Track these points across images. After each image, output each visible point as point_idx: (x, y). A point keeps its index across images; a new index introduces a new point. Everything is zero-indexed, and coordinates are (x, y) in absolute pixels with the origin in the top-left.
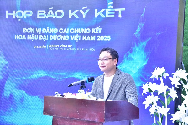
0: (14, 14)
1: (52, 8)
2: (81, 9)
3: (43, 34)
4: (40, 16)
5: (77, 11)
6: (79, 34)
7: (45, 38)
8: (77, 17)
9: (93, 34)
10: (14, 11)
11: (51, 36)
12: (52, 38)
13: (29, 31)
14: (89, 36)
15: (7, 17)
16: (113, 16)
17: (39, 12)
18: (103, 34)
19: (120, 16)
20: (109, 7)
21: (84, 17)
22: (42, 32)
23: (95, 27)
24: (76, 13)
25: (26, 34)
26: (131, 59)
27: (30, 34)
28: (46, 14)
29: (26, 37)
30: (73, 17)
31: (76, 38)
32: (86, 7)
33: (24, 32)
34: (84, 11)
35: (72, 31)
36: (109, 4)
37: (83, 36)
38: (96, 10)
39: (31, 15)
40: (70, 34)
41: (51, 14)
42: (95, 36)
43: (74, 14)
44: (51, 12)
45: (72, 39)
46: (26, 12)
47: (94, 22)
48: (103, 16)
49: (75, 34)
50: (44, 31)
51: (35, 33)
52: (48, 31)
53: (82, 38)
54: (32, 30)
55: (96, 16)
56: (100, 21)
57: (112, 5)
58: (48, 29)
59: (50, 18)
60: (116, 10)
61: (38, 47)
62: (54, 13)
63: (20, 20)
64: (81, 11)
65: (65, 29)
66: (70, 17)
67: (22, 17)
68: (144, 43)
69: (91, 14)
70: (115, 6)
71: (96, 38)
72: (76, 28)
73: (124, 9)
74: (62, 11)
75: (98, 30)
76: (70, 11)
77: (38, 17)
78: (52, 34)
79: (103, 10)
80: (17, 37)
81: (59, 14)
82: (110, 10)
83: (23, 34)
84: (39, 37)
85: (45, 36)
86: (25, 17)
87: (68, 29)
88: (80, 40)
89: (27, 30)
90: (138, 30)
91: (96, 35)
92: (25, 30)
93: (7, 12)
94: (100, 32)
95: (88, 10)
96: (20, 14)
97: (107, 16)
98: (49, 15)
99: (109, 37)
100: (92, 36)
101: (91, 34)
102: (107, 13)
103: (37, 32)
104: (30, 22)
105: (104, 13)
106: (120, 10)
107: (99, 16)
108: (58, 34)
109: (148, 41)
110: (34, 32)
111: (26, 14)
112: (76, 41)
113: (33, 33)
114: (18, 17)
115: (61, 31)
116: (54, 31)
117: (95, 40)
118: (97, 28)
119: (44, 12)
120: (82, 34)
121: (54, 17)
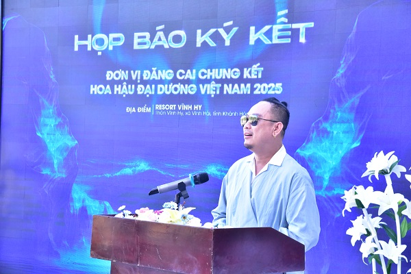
0: (90, 43)
1: (162, 27)
2: (221, 26)
3: (144, 83)
4: (139, 44)
5: (212, 31)
6: (217, 81)
7: (148, 90)
8: (212, 44)
9: (246, 81)
10: (90, 36)
11: (159, 86)
12: (163, 89)
13: (117, 75)
14: (236, 86)
15: (76, 49)
16: (288, 41)
17: (136, 35)
18: (266, 79)
19: (302, 40)
20: (278, 21)
21: (227, 43)
22: (142, 77)
23: (249, 65)
24: (211, 37)
25: (113, 83)
26: (325, 133)
27: (120, 82)
28: (152, 39)
29: (112, 89)
30: (205, 44)
31: (210, 89)
32: (231, 23)
33: (108, 78)
34: (228, 30)
35: (203, 74)
36: (280, 13)
37: (225, 86)
38: (252, 29)
39: (121, 43)
40: (199, 82)
41: (160, 39)
42: (249, 85)
43: (206, 38)
44: (161, 34)
45: (203, 92)
46: (112, 36)
47: (248, 55)
48: (267, 41)
49: (208, 81)
50: (147, 75)
51: (130, 81)
52: (154, 76)
53: (222, 89)
54: (123, 75)
55: (252, 42)
56: (259, 51)
57: (286, 16)
58: (154, 72)
59: (160, 48)
60: (295, 26)
61: (134, 110)
62: (167, 38)
63: (100, 53)
64: (221, 31)
65: (189, 71)
66: (199, 45)
67: (104, 48)
69: (242, 37)
70: (291, 18)
71: (253, 89)
72: (211, 67)
73: (311, 25)
74: (182, 33)
75: (255, 71)
76: (199, 32)
77: (136, 47)
78: (162, 82)
79: (267, 28)
80: (95, 89)
81: (177, 39)
82: (281, 27)
83: (105, 83)
84: (136, 87)
85: (148, 86)
86: (111, 48)
87: (194, 71)
88: (218, 92)
89: (113, 75)
90: (341, 71)
91: (253, 82)
92: (110, 75)
93: (76, 37)
94: (260, 76)
95: (235, 29)
96: (101, 42)
97: (276, 41)
98: (156, 42)
99: (279, 85)
100: (242, 85)
101: (241, 80)
102: (275, 34)
103: (134, 77)
104: (121, 58)
105: (269, 34)
106: (302, 27)
107: (258, 41)
108: (175, 81)
109: (362, 93)
110: (127, 78)
111: (111, 41)
112: (210, 95)
113: (124, 80)
114: (96, 47)
115: (181, 74)
116: (167, 74)
117: (249, 92)
118: (255, 67)
119: (147, 35)
120: (223, 81)
121: (166, 46)
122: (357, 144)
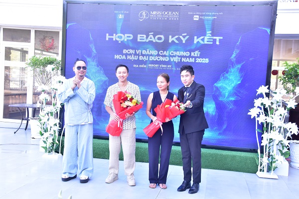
0: (115, 37)
1: (152, 33)
2: (181, 35)
3: (143, 55)
4: (140, 39)
5: (177, 37)
6: (179, 56)
7: (145, 58)
8: (177, 42)
9: (192, 57)
10: (114, 35)
11: (150, 57)
12: (152, 58)
13: (129, 51)
14: (188, 59)
15: (107, 39)
16: (212, 43)
17: (139, 36)
19: (218, 43)
20: (207, 35)
21: (184, 42)
22: (142, 53)
23: (194, 51)
24: (176, 39)
25: (126, 55)
26: (226, 78)
27: (131, 54)
28: (147, 38)
29: (126, 57)
30: (173, 41)
31: (176, 59)
32: (186, 34)
33: (124, 53)
34: (184, 37)
35: (172, 53)
36: (208, 32)
37: (183, 58)
38: (196, 37)
39: (131, 38)
40: (170, 56)
41: (151, 38)
42: (194, 59)
43: (174, 39)
44: (152, 36)
45: (172, 60)
46: (126, 35)
47: (193, 47)
48: (202, 42)
49: (175, 56)
50: (144, 52)
51: (135, 54)
52: (148, 53)
53: (181, 60)
54: (132, 51)
55: (195, 42)
56: (198, 46)
57: (211, 34)
58: (148, 51)
59: (151, 42)
60: (214, 38)
61: (138, 66)
62: (154, 38)
63: (120, 42)
64: (181, 37)
65: (165, 52)
66: (170, 41)
67: (122, 40)
68: (239, 66)
69: (190, 41)
70: (213, 35)
71: (195, 60)
72: (176, 51)
73: (222, 38)
74: (162, 37)
75: (197, 53)
76: (170, 37)
77: (139, 40)
78: (151, 55)
79: (202, 37)
80: (117, 57)
81: (160, 39)
82: (209, 38)
83: (123, 54)
84: (139, 57)
85: (145, 57)
86: (126, 40)
87: (168, 52)
88: (179, 61)
89: (127, 51)
90: (234, 56)
91: (195, 58)
92: (125, 51)
93: (107, 34)
94: (199, 56)
95: (188, 37)
96: (121, 37)
97: (206, 43)
98: (149, 39)
99: (207, 60)
100: (191, 59)
101: (190, 57)
102: (206, 40)
103: (138, 53)
104: (131, 45)
105: (203, 40)
106: (218, 38)
107: (198, 42)
108: (158, 55)
109: (242, 64)
110: (134, 53)
111: (126, 38)
112: (175, 62)
113: (133, 54)
114: (118, 39)
115: (161, 53)
116: (155, 52)
117: (194, 61)
118: (196, 52)
119: (145, 36)
120: (181, 57)
121: (154, 41)
122: (239, 82)
